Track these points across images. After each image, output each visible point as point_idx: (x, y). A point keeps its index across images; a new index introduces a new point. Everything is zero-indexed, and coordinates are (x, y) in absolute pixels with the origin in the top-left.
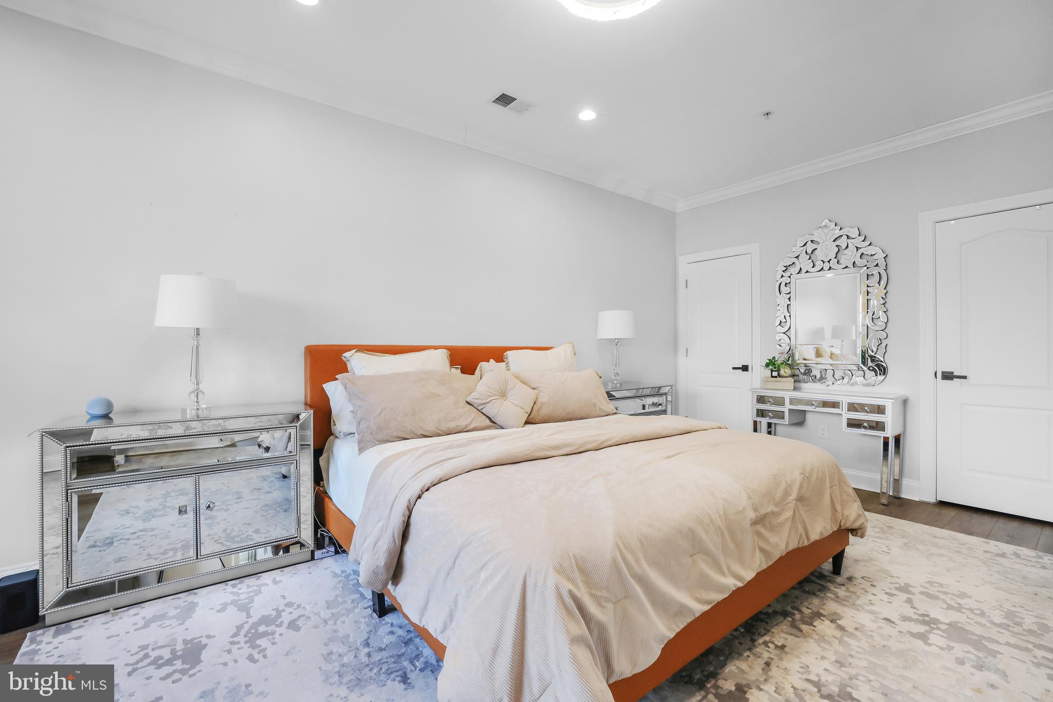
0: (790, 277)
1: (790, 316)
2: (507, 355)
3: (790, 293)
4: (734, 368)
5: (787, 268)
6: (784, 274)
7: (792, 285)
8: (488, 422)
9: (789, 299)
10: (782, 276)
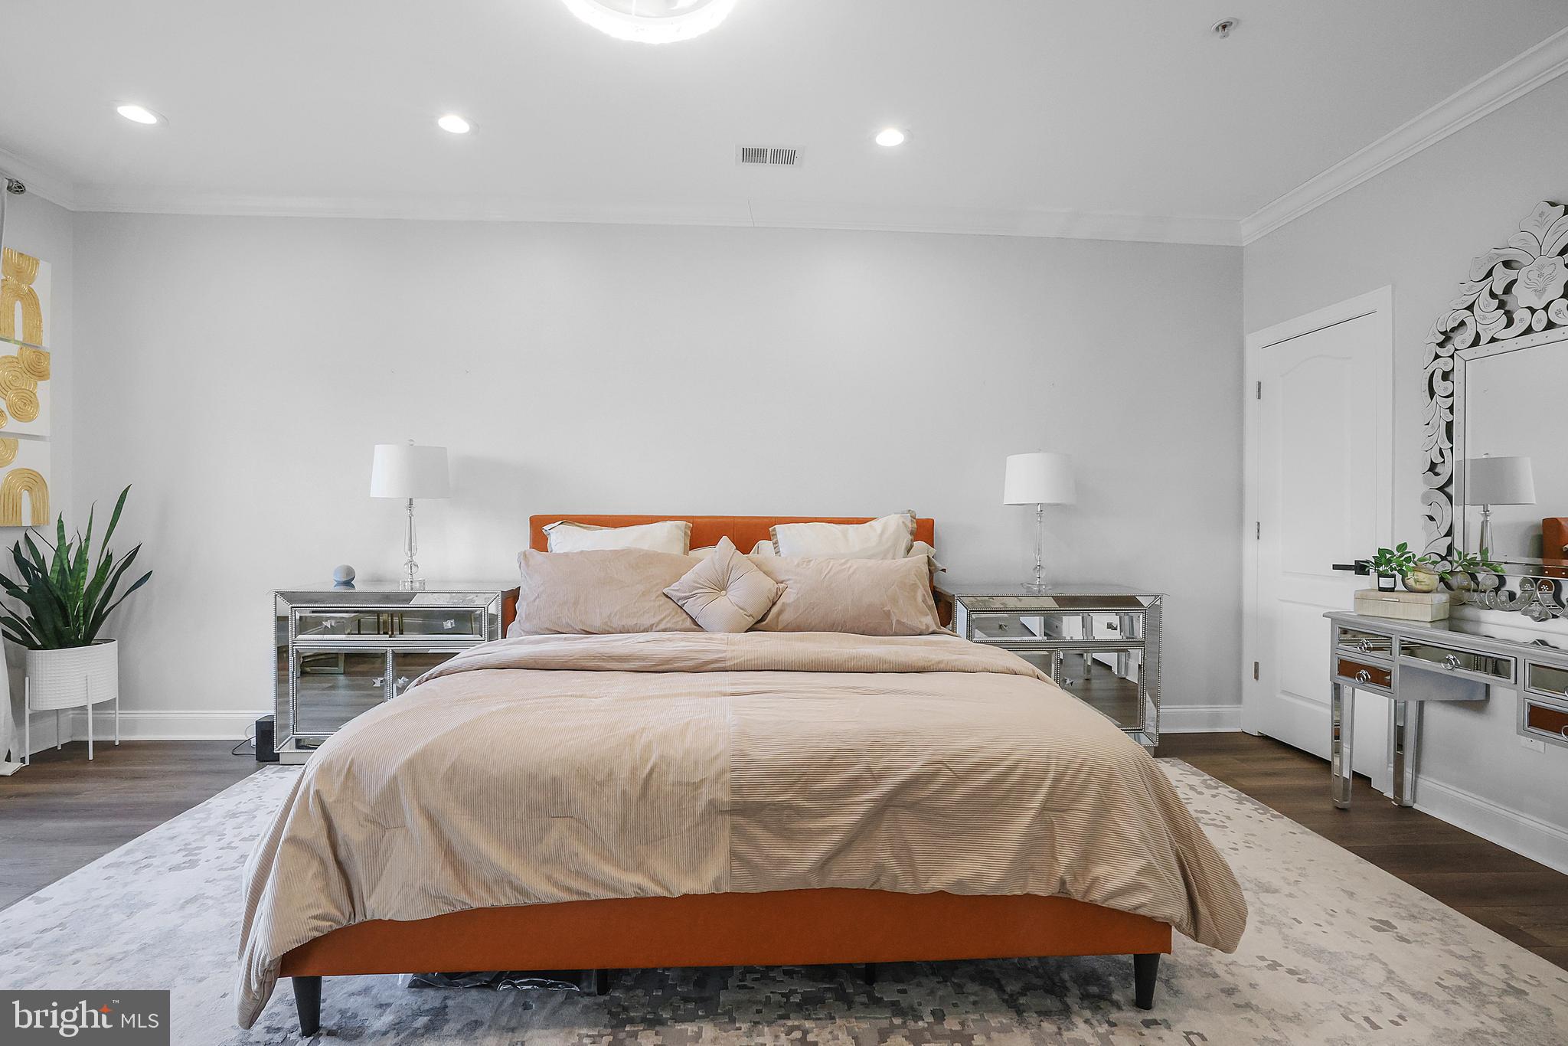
0: (1452, 357)
1: (1452, 448)
2: (774, 530)
3: (1452, 395)
4: (1336, 567)
5: (1447, 337)
6: (1440, 352)
7: (1457, 376)
8: (689, 622)
9: (1451, 409)
10: (1437, 357)
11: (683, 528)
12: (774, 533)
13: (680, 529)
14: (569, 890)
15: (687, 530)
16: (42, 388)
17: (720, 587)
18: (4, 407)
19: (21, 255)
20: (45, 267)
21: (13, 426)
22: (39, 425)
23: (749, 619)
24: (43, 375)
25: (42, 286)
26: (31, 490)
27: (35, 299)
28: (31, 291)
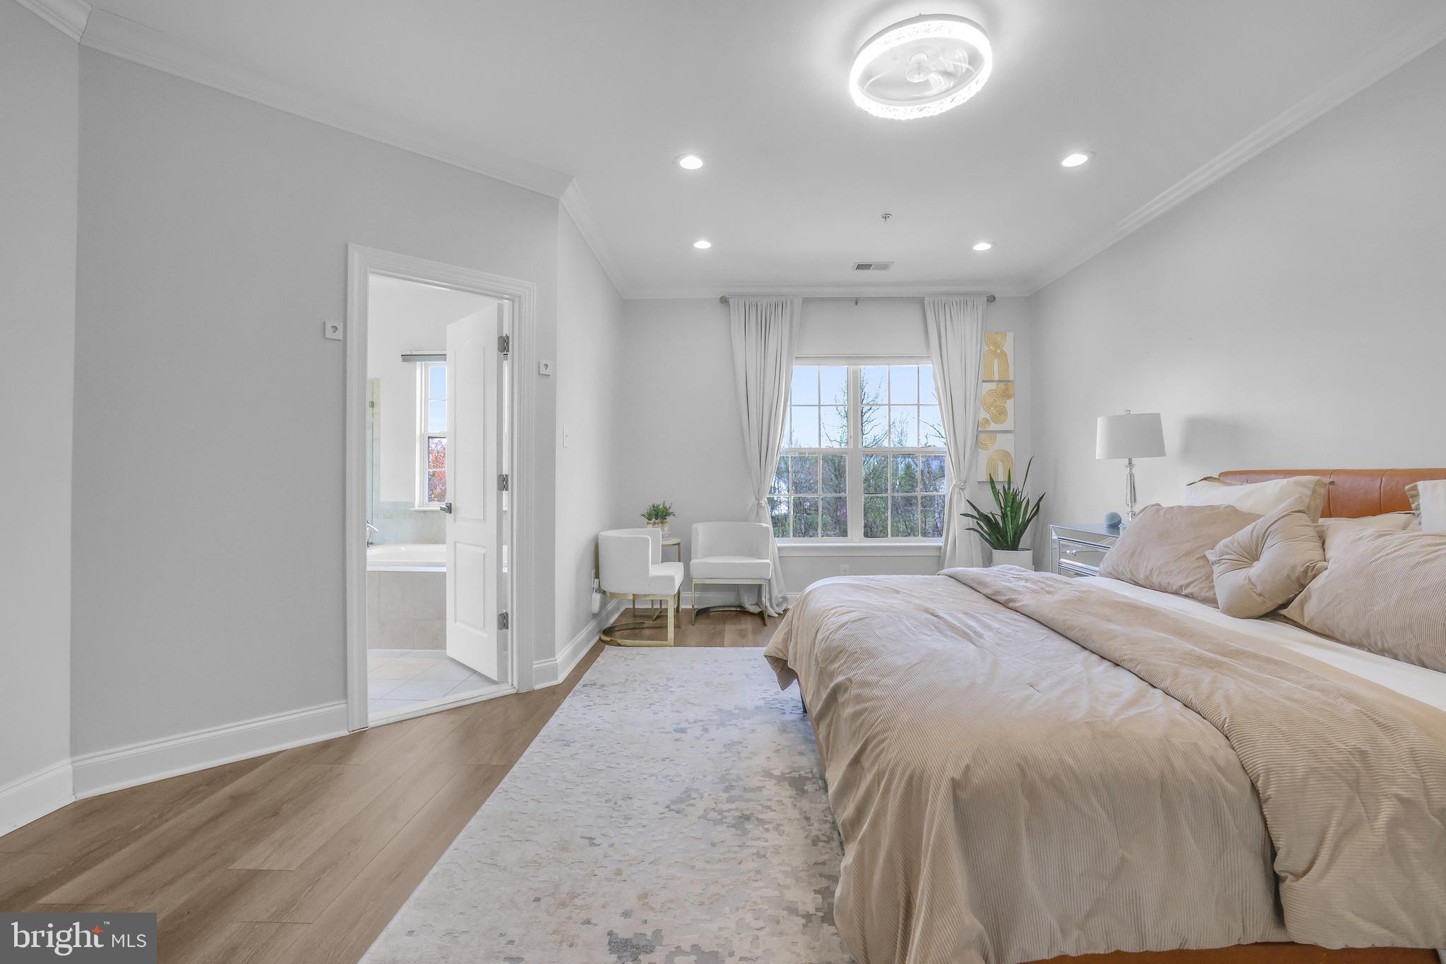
12: (1415, 493)
16: (1010, 405)
17: (1251, 554)
18: (989, 418)
19: (997, 333)
20: (1010, 336)
21: (993, 427)
22: (1008, 424)
23: (1260, 599)
24: (1009, 397)
25: (1008, 346)
26: (1003, 461)
27: (1006, 355)
28: (1003, 351)
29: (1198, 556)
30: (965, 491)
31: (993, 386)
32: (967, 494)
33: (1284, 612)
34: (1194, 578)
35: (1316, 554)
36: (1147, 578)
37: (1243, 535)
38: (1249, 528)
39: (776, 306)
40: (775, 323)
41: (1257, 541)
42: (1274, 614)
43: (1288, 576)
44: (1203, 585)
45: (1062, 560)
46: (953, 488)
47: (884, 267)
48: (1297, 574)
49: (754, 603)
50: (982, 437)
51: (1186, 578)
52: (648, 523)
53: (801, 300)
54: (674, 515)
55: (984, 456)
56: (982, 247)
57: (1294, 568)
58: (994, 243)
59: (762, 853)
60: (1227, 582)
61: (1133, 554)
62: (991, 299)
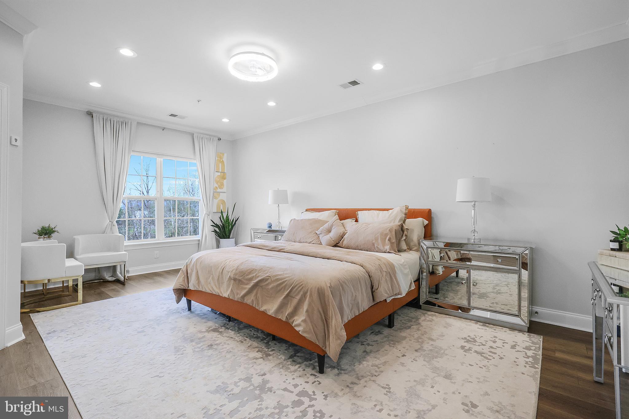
11: (335, 213)
12: (357, 214)
13: (334, 213)
14: (211, 291)
15: (336, 213)
16: (225, 181)
17: (329, 231)
18: (217, 186)
19: (221, 153)
20: (225, 155)
21: (219, 190)
22: (224, 190)
23: (333, 242)
24: (225, 179)
25: (225, 159)
26: (222, 204)
27: (224, 162)
28: (223, 161)
29: (314, 233)
30: (210, 216)
31: (219, 174)
32: (210, 217)
33: (338, 245)
34: (314, 239)
35: (344, 229)
36: (299, 240)
37: (326, 226)
38: (328, 223)
39: (122, 123)
40: (122, 132)
41: (330, 227)
42: (336, 246)
43: (340, 235)
44: (316, 241)
45: (255, 240)
46: (205, 215)
47: (182, 118)
48: (341, 234)
49: (111, 276)
50: (215, 194)
51: (311, 239)
52: (39, 238)
53: (136, 122)
54: (58, 232)
55: (216, 201)
56: (225, 120)
57: (341, 233)
58: (230, 120)
59: (229, 351)
60: (325, 239)
61: (294, 234)
62: (220, 139)
